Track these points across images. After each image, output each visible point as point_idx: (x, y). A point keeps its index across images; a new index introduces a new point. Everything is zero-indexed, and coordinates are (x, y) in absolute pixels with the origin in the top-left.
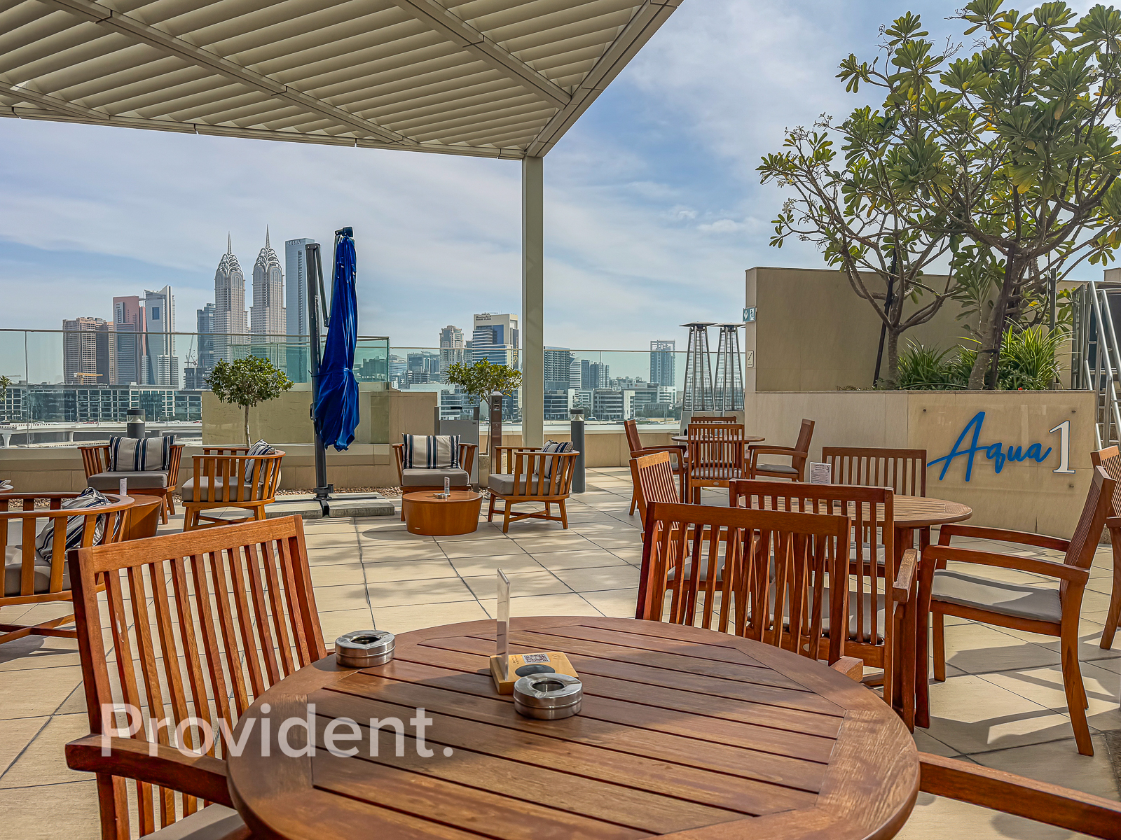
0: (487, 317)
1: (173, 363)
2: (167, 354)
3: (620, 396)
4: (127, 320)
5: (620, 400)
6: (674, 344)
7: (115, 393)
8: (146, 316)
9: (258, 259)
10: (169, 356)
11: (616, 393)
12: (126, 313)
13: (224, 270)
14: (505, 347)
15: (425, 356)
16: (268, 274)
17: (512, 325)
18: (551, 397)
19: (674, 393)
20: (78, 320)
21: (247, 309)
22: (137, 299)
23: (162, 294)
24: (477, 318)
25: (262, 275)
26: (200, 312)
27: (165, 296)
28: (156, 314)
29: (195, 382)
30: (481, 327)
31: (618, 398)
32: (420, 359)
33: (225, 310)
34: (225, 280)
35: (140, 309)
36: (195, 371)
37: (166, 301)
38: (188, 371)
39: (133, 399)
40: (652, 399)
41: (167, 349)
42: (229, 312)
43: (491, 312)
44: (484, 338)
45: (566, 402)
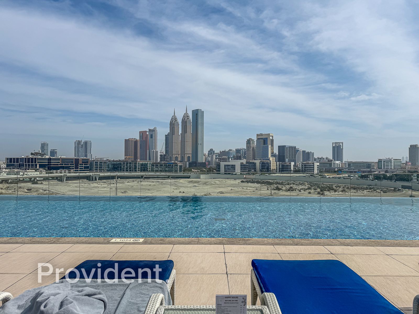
0: (261, 135)
1: (157, 152)
2: (154, 150)
3: (313, 165)
4: (143, 139)
5: (313, 167)
6: (342, 144)
7: (133, 163)
8: (149, 137)
9: (183, 117)
10: (155, 150)
11: (311, 164)
12: (143, 137)
13: (172, 121)
14: (268, 146)
15: (242, 150)
16: (186, 122)
17: (271, 138)
18: (284, 165)
19: (339, 164)
20: (129, 139)
21: (180, 134)
22: (146, 132)
23: (153, 130)
24: (258, 135)
25: (184, 122)
26: (166, 135)
27: (155, 130)
28: (152, 136)
29: (163, 159)
30: (259, 138)
31: (312, 166)
32: (240, 151)
33: (173, 135)
34: (173, 124)
35: (147, 135)
36: (163, 155)
37: (155, 132)
38: (161, 155)
39: (138, 165)
40: (330, 166)
41: (154, 148)
42: (174, 135)
43: (263, 133)
44: (260, 143)
45: (291, 167)
